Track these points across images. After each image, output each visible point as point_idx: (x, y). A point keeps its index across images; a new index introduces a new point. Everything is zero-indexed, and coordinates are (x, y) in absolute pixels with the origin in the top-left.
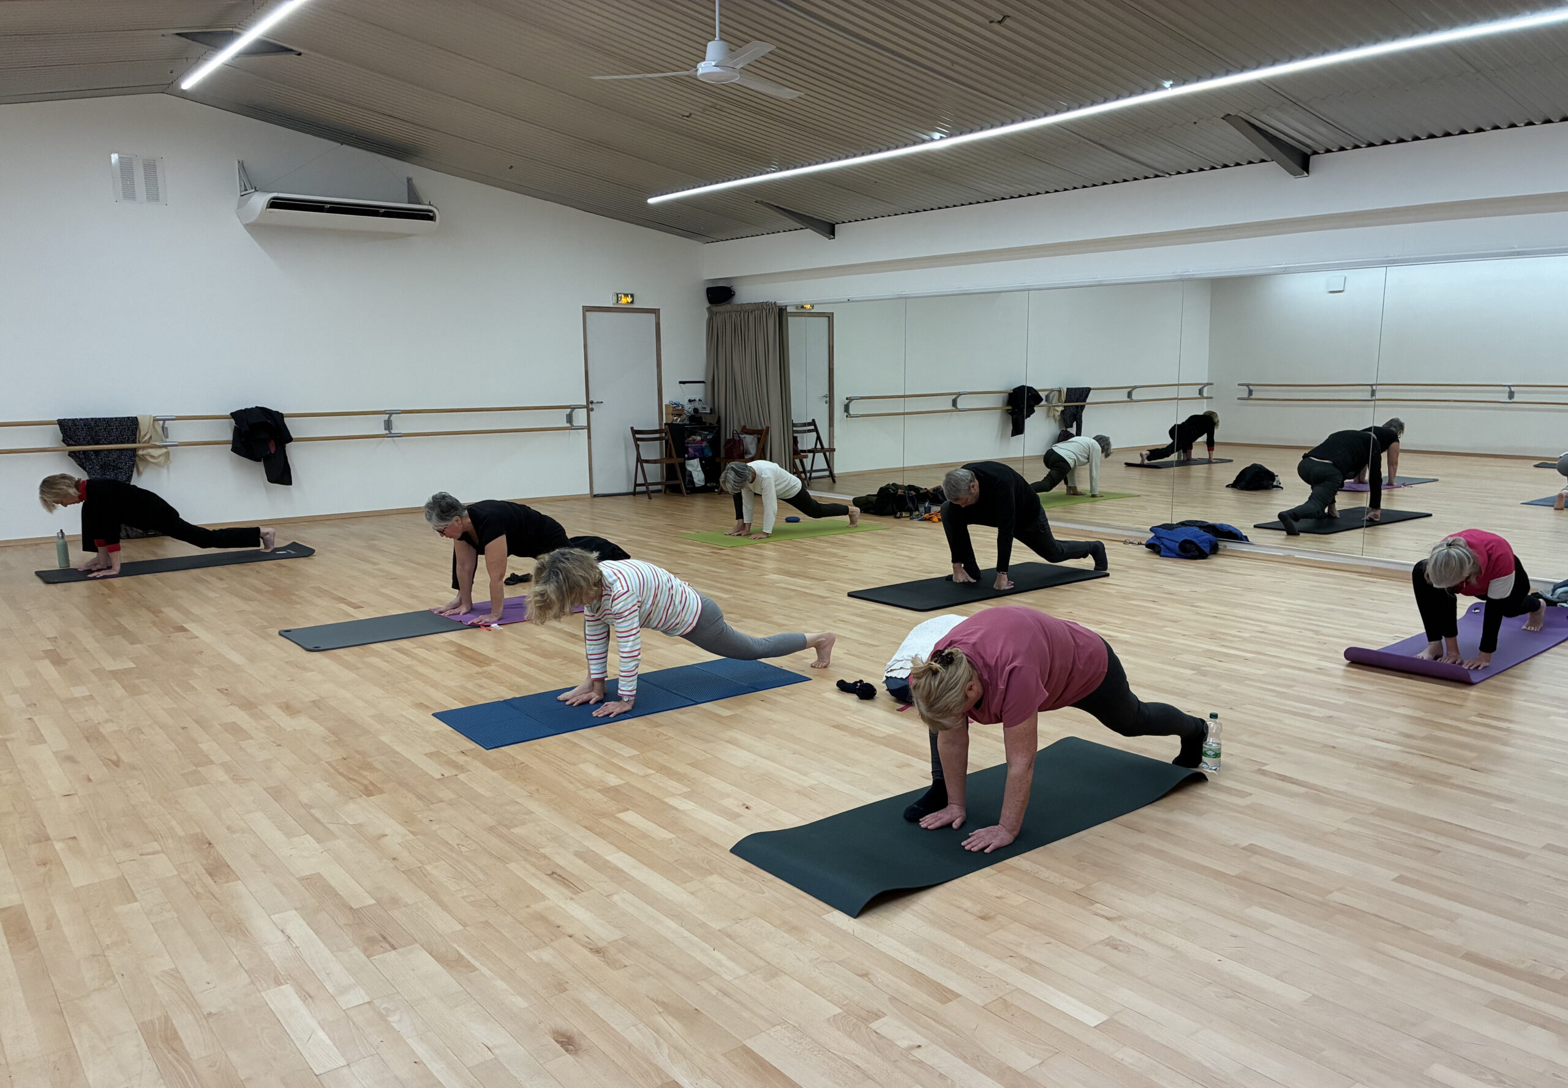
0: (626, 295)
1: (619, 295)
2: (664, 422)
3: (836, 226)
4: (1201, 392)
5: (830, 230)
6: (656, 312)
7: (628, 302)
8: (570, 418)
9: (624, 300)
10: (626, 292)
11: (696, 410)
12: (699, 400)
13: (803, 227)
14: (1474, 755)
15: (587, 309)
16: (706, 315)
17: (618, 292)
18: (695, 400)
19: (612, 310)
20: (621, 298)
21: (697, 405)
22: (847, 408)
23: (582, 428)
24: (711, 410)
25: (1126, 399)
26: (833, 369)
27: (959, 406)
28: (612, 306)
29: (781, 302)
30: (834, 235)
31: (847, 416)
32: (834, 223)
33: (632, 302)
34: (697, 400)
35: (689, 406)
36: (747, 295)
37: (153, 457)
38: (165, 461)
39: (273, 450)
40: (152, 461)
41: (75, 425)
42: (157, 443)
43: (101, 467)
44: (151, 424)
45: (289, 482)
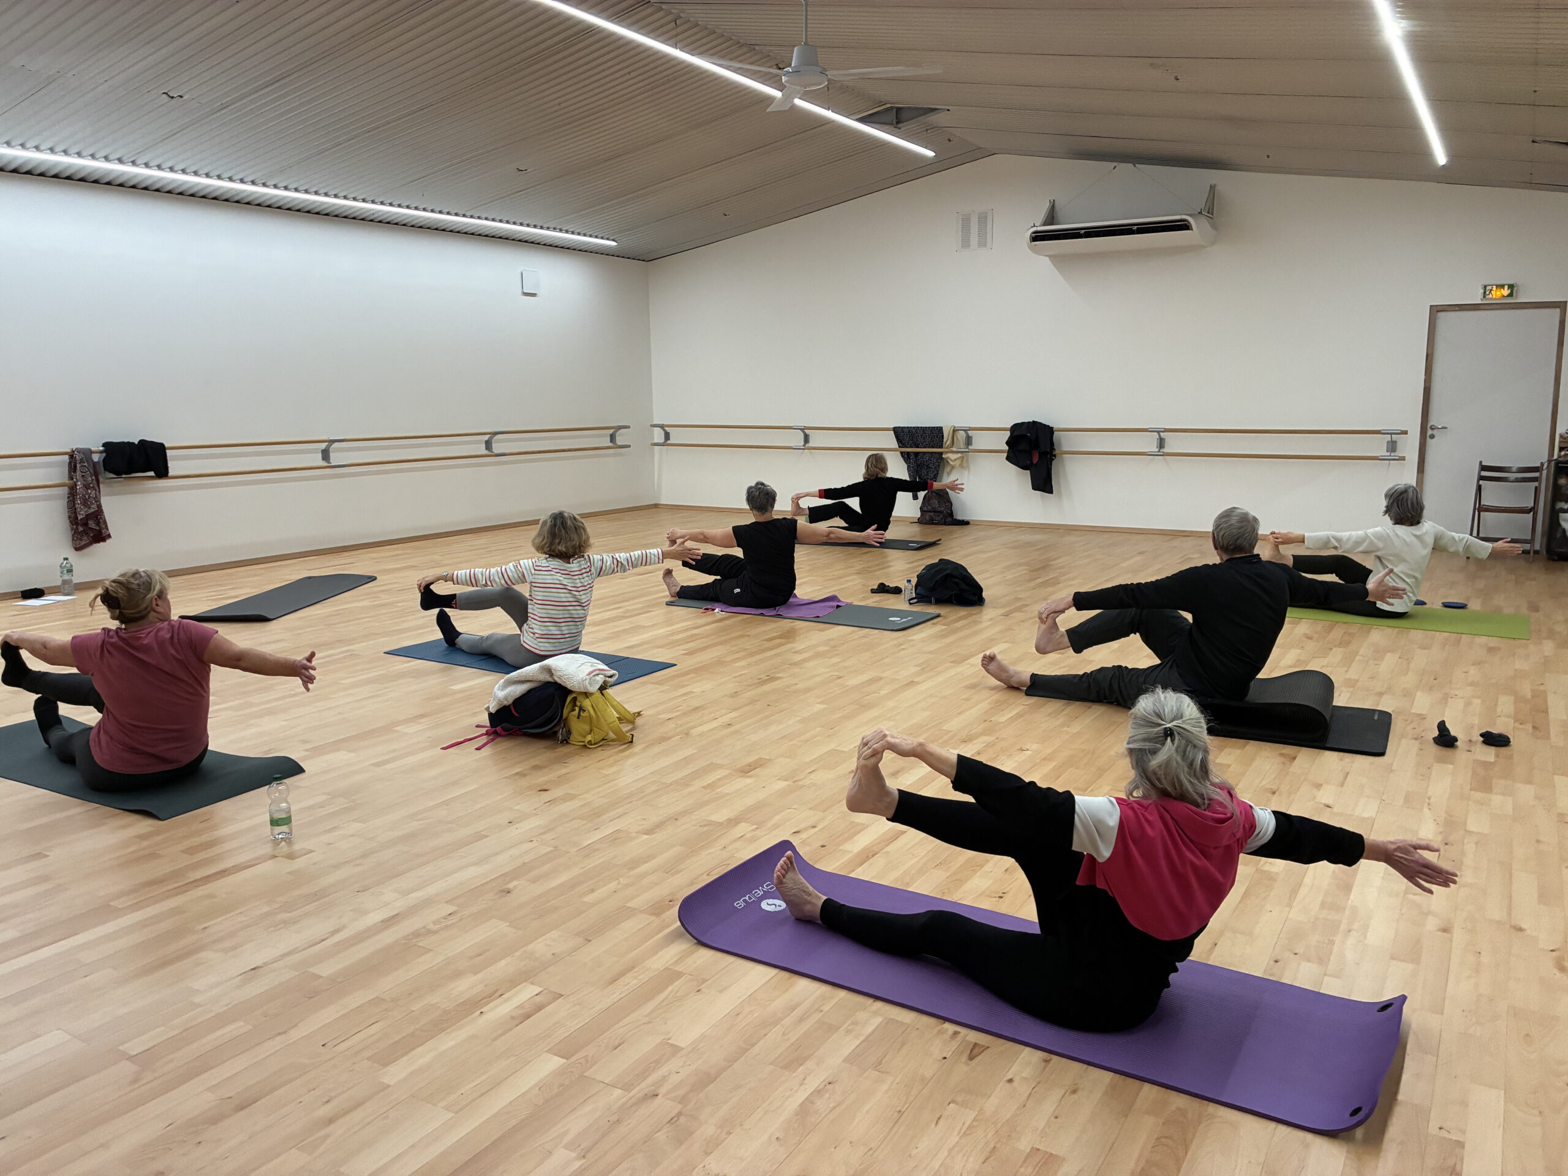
0: (1501, 287)
1: (1489, 288)
2: (1555, 457)
7: (1504, 296)
8: (1391, 446)
9: (1496, 293)
10: (1500, 283)
15: (1436, 311)
19: (1482, 307)
20: (1492, 290)
28: (1480, 302)
33: (1511, 295)
37: (951, 460)
38: (964, 464)
39: (1035, 460)
40: (951, 463)
41: (903, 432)
42: (954, 449)
43: (918, 466)
44: (951, 433)
45: (1051, 491)
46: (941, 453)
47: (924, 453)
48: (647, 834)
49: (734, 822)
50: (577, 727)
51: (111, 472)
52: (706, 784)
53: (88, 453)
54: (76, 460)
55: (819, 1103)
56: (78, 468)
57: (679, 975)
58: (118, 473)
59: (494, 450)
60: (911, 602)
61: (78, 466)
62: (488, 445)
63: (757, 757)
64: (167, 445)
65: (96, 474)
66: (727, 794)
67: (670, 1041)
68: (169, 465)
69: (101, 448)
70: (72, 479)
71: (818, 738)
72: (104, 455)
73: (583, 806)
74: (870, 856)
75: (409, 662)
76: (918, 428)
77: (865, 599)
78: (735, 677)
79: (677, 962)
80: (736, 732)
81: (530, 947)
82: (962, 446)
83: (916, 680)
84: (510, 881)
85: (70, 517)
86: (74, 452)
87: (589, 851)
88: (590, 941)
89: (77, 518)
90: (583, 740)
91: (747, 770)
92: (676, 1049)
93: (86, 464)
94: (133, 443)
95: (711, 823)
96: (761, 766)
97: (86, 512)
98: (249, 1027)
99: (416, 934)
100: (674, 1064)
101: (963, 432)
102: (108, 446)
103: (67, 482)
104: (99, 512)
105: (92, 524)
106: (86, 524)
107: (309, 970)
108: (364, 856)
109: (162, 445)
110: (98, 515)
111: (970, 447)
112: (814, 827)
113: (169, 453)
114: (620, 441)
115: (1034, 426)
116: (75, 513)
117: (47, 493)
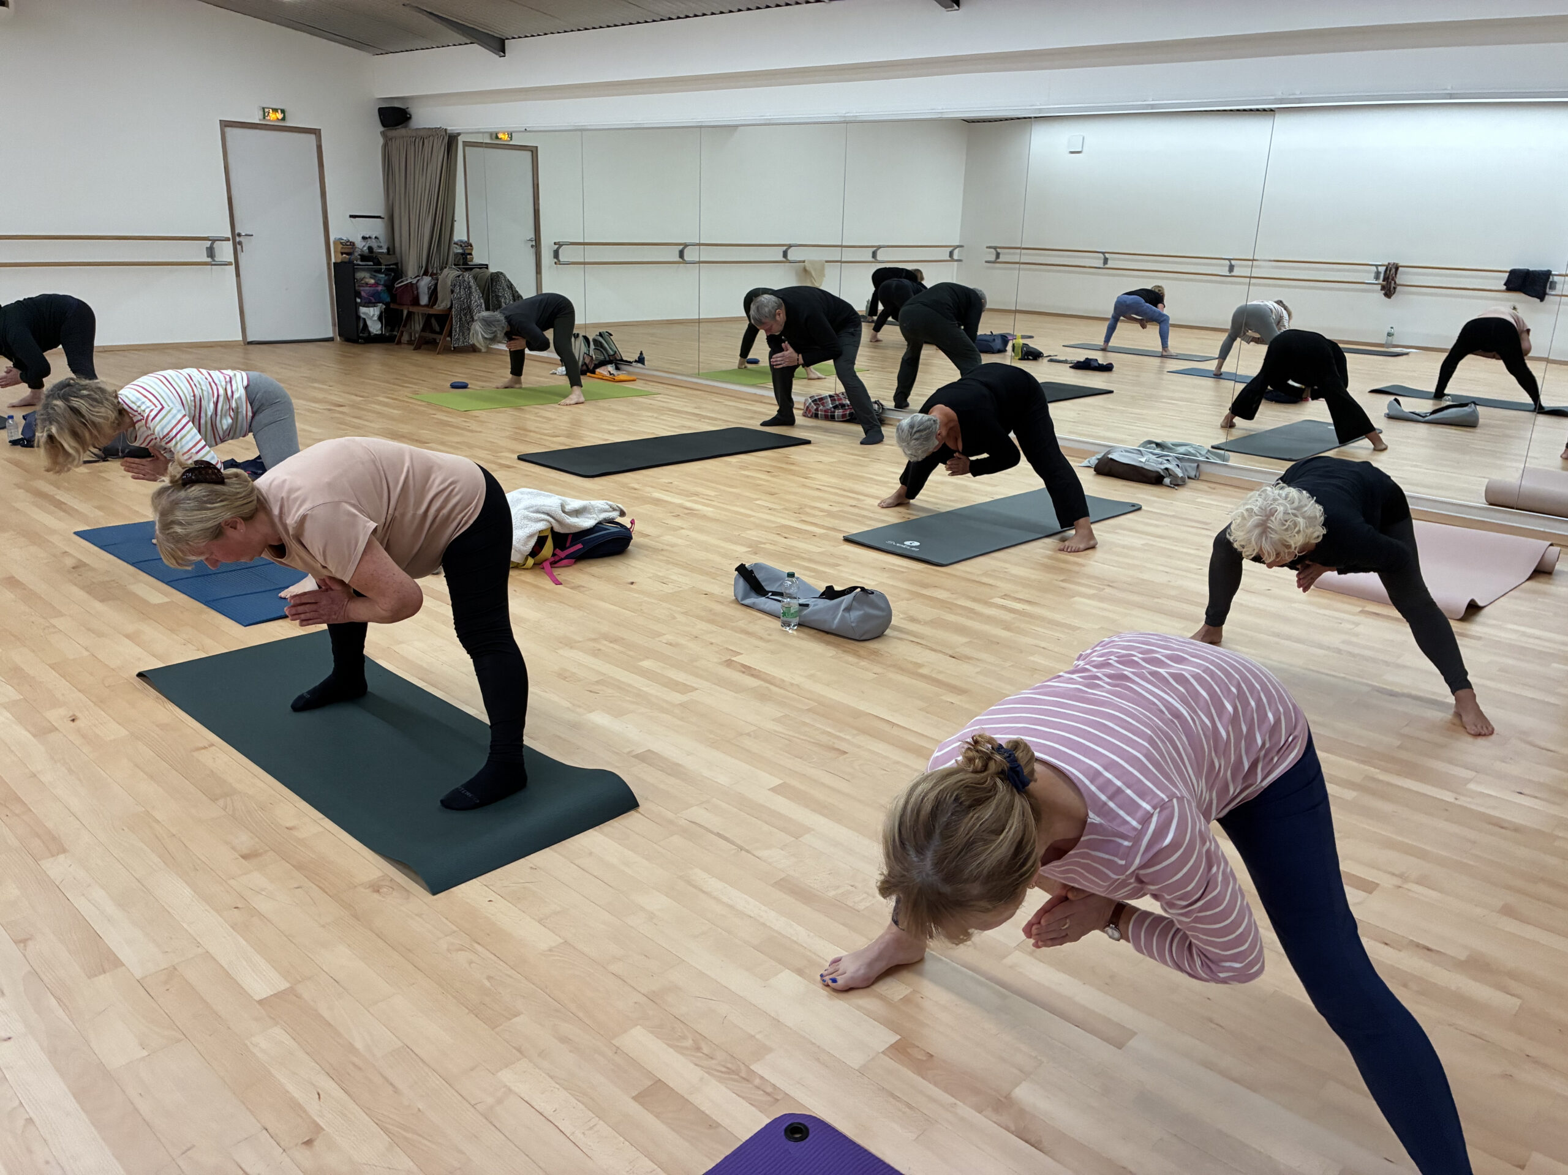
0: (275, 110)
1: (266, 110)
2: (333, 260)
3: (506, 41)
4: (951, 254)
5: (499, 46)
6: (316, 132)
7: (278, 119)
8: (211, 252)
9: (273, 116)
10: (274, 107)
11: (370, 249)
12: (376, 238)
13: (468, 41)
14: (964, 640)
15: (225, 124)
16: (381, 141)
17: (264, 106)
18: (370, 237)
19: (259, 127)
20: (269, 113)
21: (374, 244)
22: (556, 254)
23: (230, 264)
24: (388, 249)
25: (871, 259)
26: (538, 210)
27: (686, 258)
28: (258, 122)
29: (452, 128)
30: (504, 52)
31: (556, 263)
32: (504, 38)
33: (283, 119)
34: (374, 237)
35: (364, 244)
36: (424, 118)
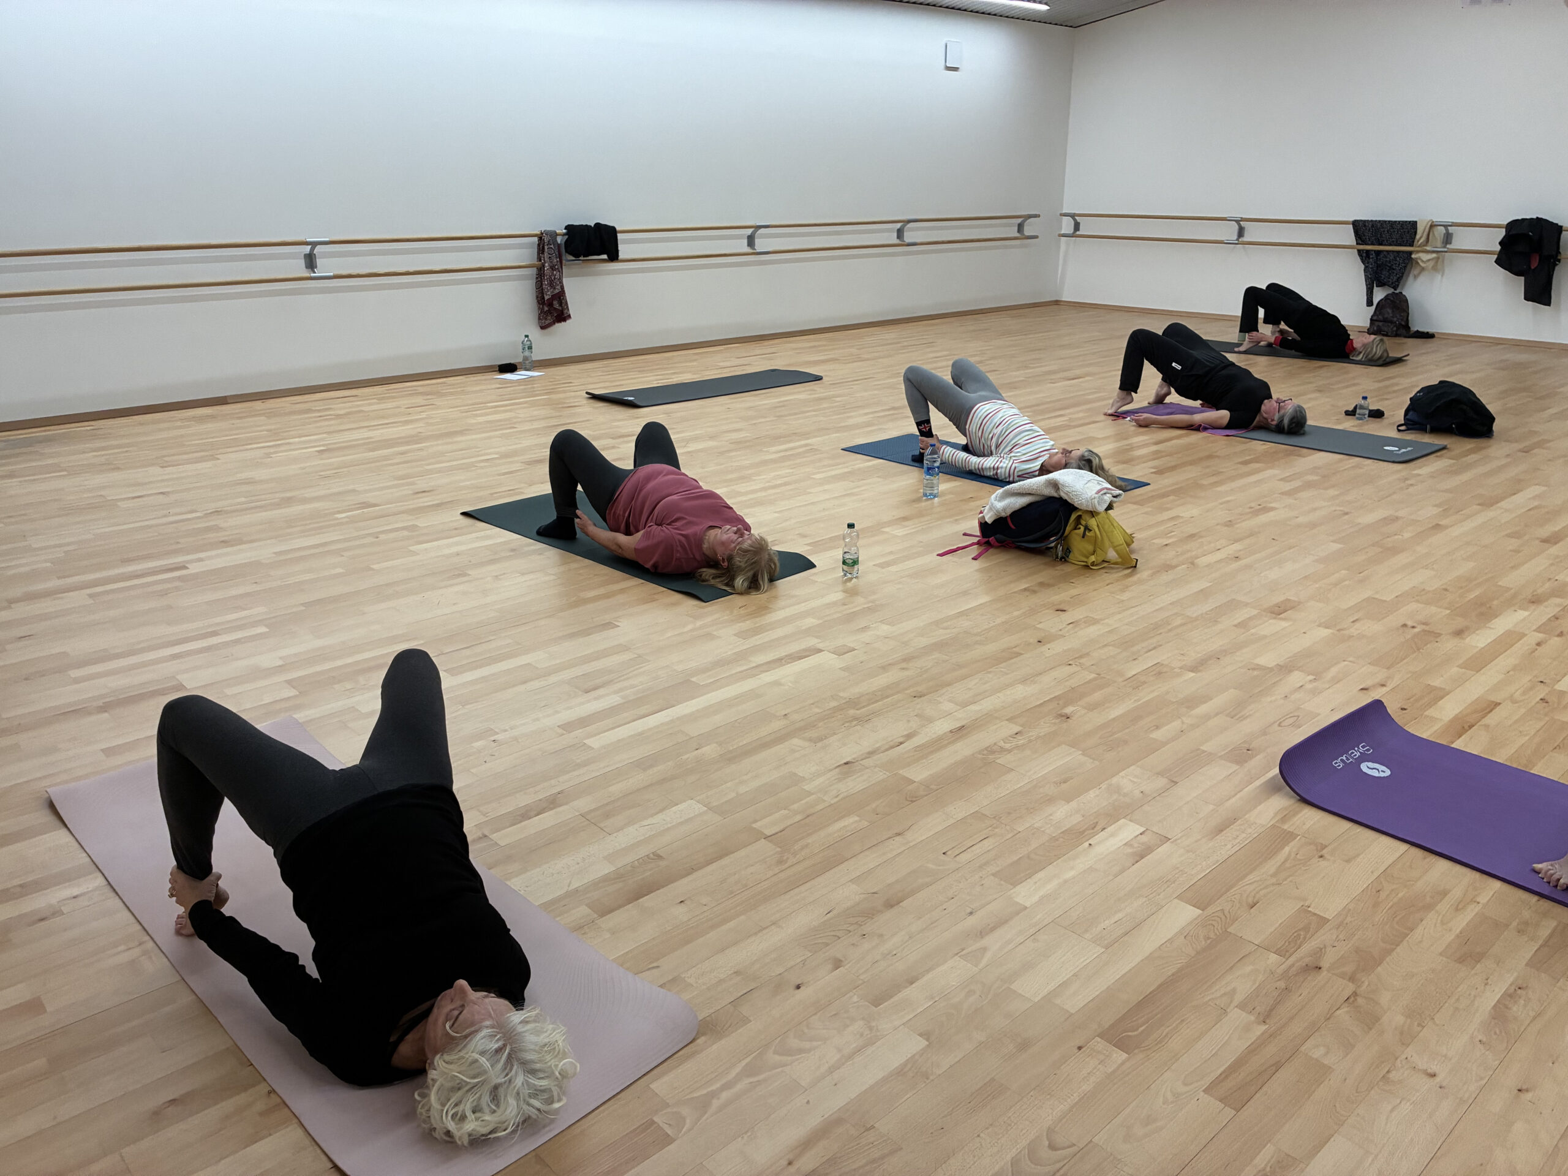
37: (1423, 261)
38: (1438, 266)
39: (1534, 264)
40: (1421, 264)
41: (1365, 226)
42: (1428, 248)
43: (1378, 266)
44: (1427, 230)
45: (1547, 302)
46: (1411, 253)
47: (1388, 252)
48: (1192, 671)
49: (1285, 669)
50: (1079, 545)
51: (571, 254)
52: (1236, 622)
53: (553, 235)
54: (544, 241)
55: (1515, 1009)
56: (546, 250)
57: (1290, 836)
58: (577, 255)
59: (905, 239)
60: (1401, 428)
61: (546, 247)
62: (900, 233)
63: (1282, 598)
64: (618, 229)
65: (560, 256)
66: (1265, 637)
67: (1309, 909)
68: (619, 249)
69: (564, 231)
70: (540, 260)
71: (1347, 583)
72: (567, 237)
73: (1110, 632)
74: (1466, 727)
75: (870, 461)
76: (1385, 221)
77: (1339, 422)
78: (1221, 504)
79: (1284, 819)
80: (1248, 567)
81: (1114, 780)
82: (1439, 244)
83: (1443, 523)
84: (1065, 707)
85: (537, 297)
86: (542, 234)
87: (1136, 683)
88: (1176, 783)
89: (544, 298)
90: (1085, 560)
91: (1279, 611)
92: (1323, 921)
93: (552, 246)
94: (591, 226)
95: (1258, 667)
96: (1292, 608)
97: (553, 292)
98: (866, 824)
99: (991, 750)
100: (1324, 936)
101: (1442, 228)
102: (570, 228)
103: (537, 263)
104: (562, 292)
105: (556, 305)
106: (550, 305)
107: (901, 772)
108: (907, 659)
109: (613, 228)
110: (560, 296)
111: (1448, 246)
112: (1383, 685)
113: (620, 236)
114: (1027, 231)
115: (1539, 224)
116: (543, 293)
117: (518, 273)
